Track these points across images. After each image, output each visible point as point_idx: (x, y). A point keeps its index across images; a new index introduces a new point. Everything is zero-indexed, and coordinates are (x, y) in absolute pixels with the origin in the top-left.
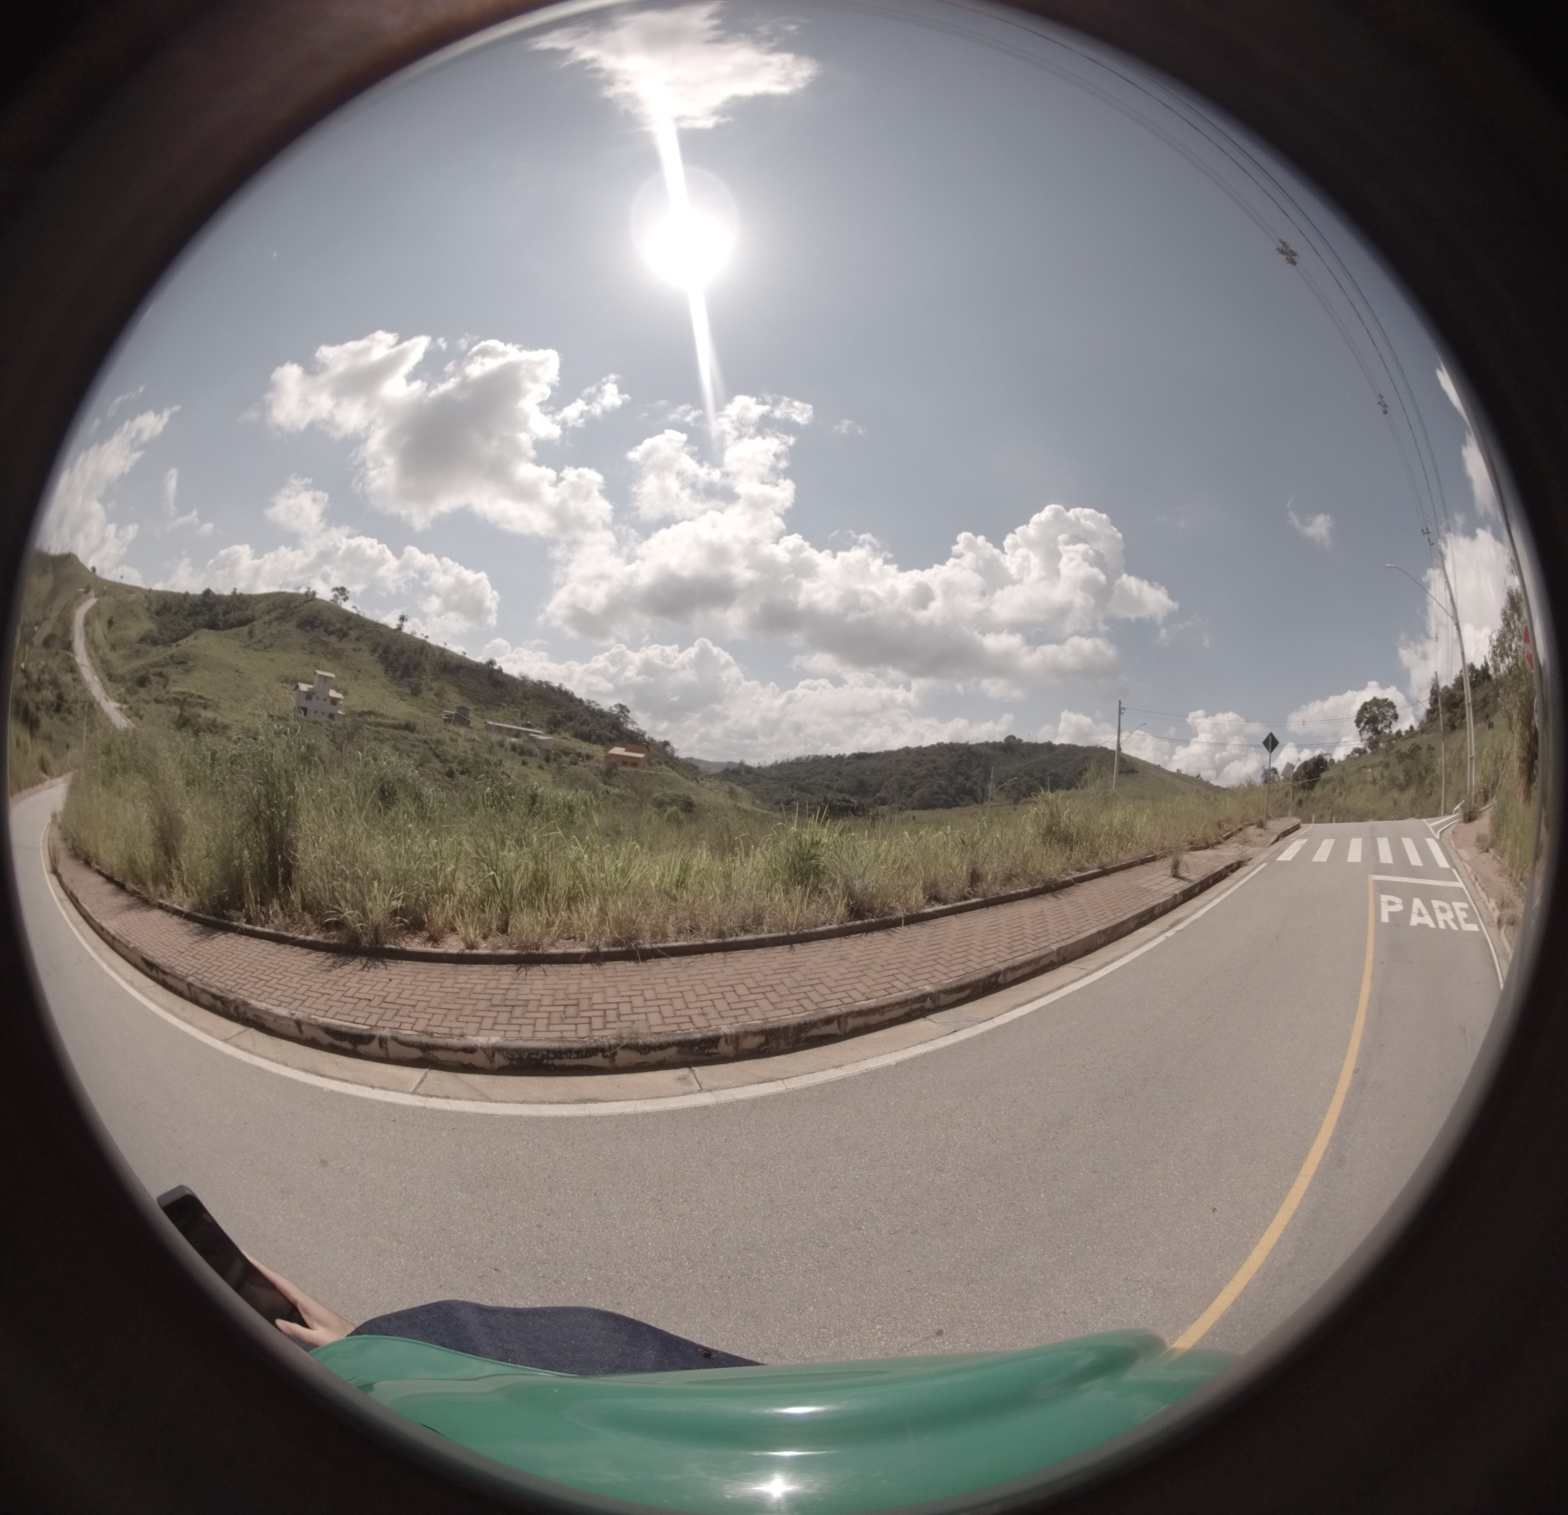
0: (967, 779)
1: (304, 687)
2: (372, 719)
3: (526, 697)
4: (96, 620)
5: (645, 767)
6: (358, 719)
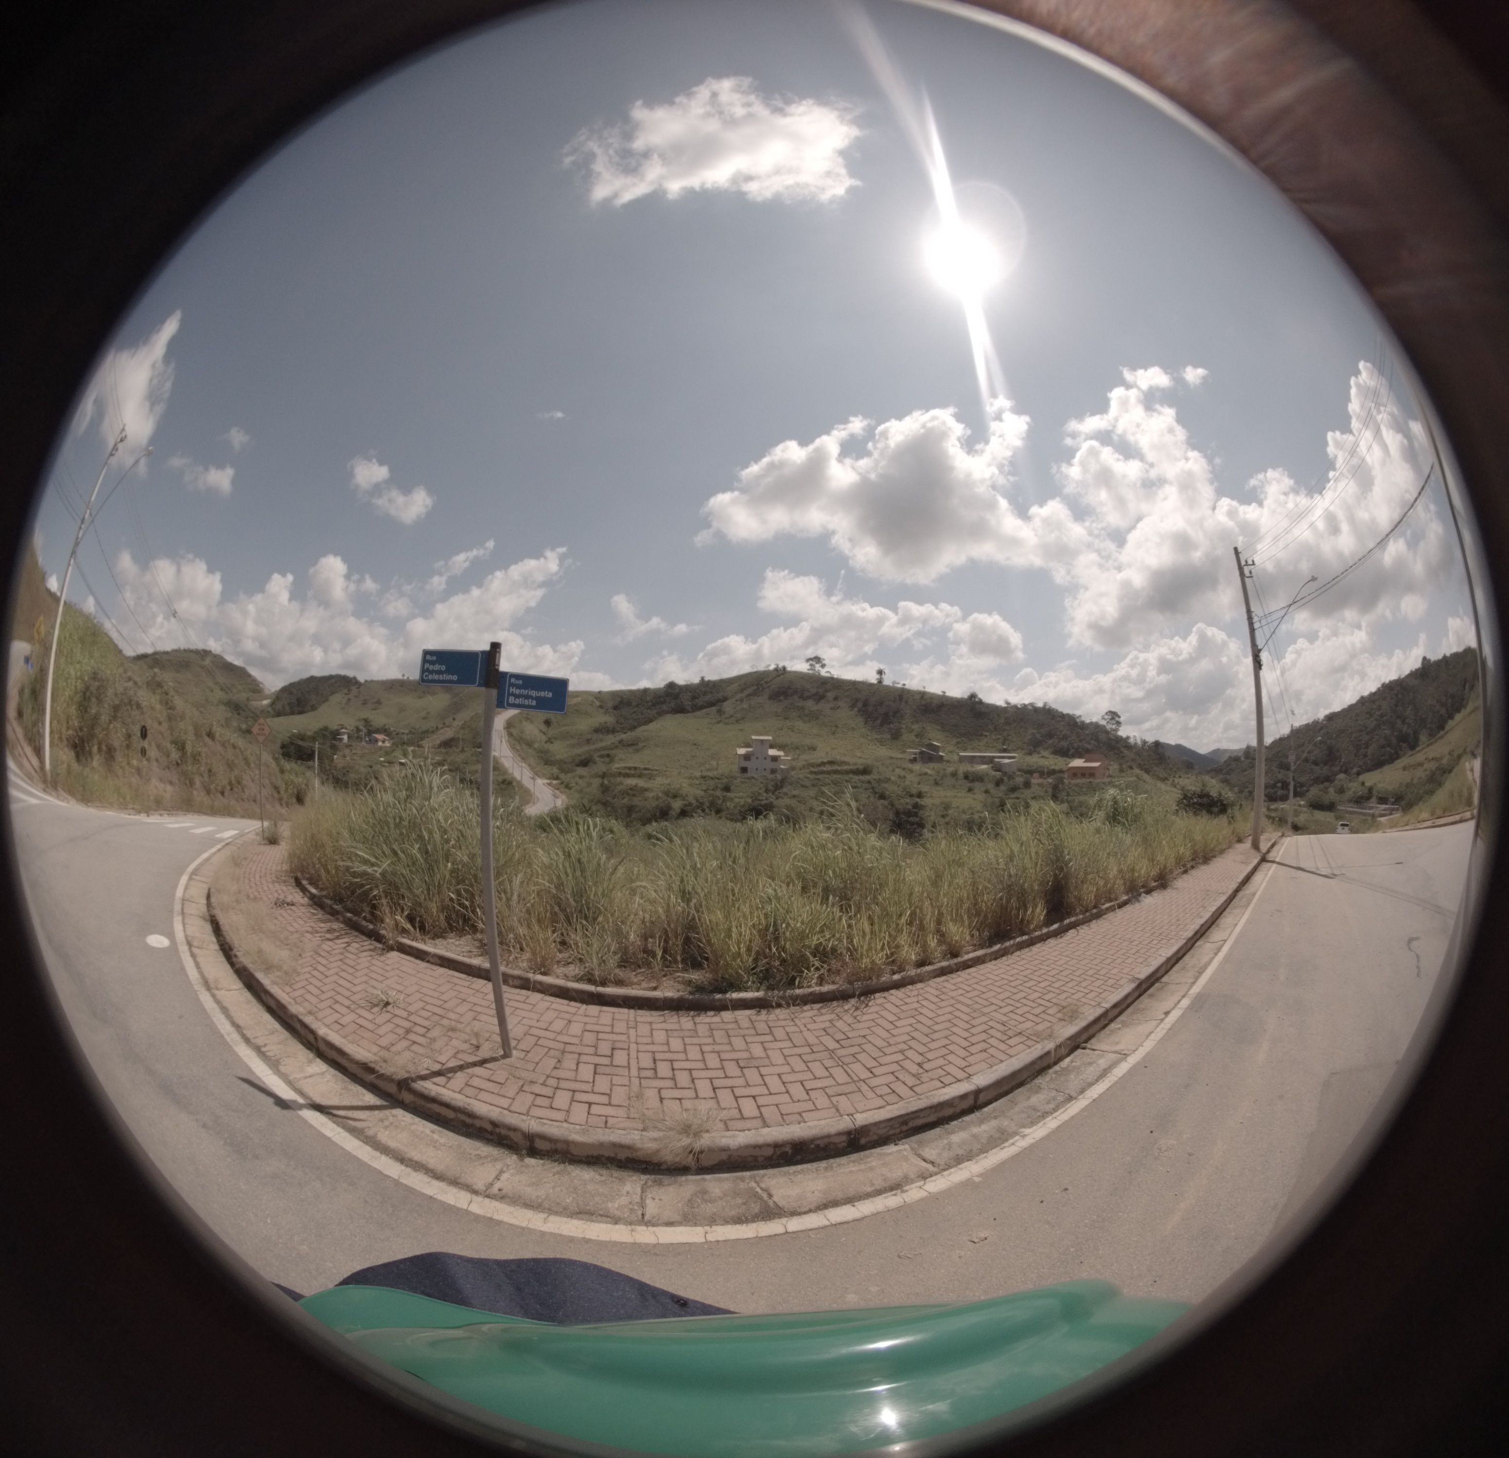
1: (742, 751)
2: (827, 767)
3: (1008, 724)
4: (524, 723)
5: (1104, 775)
6: (812, 769)
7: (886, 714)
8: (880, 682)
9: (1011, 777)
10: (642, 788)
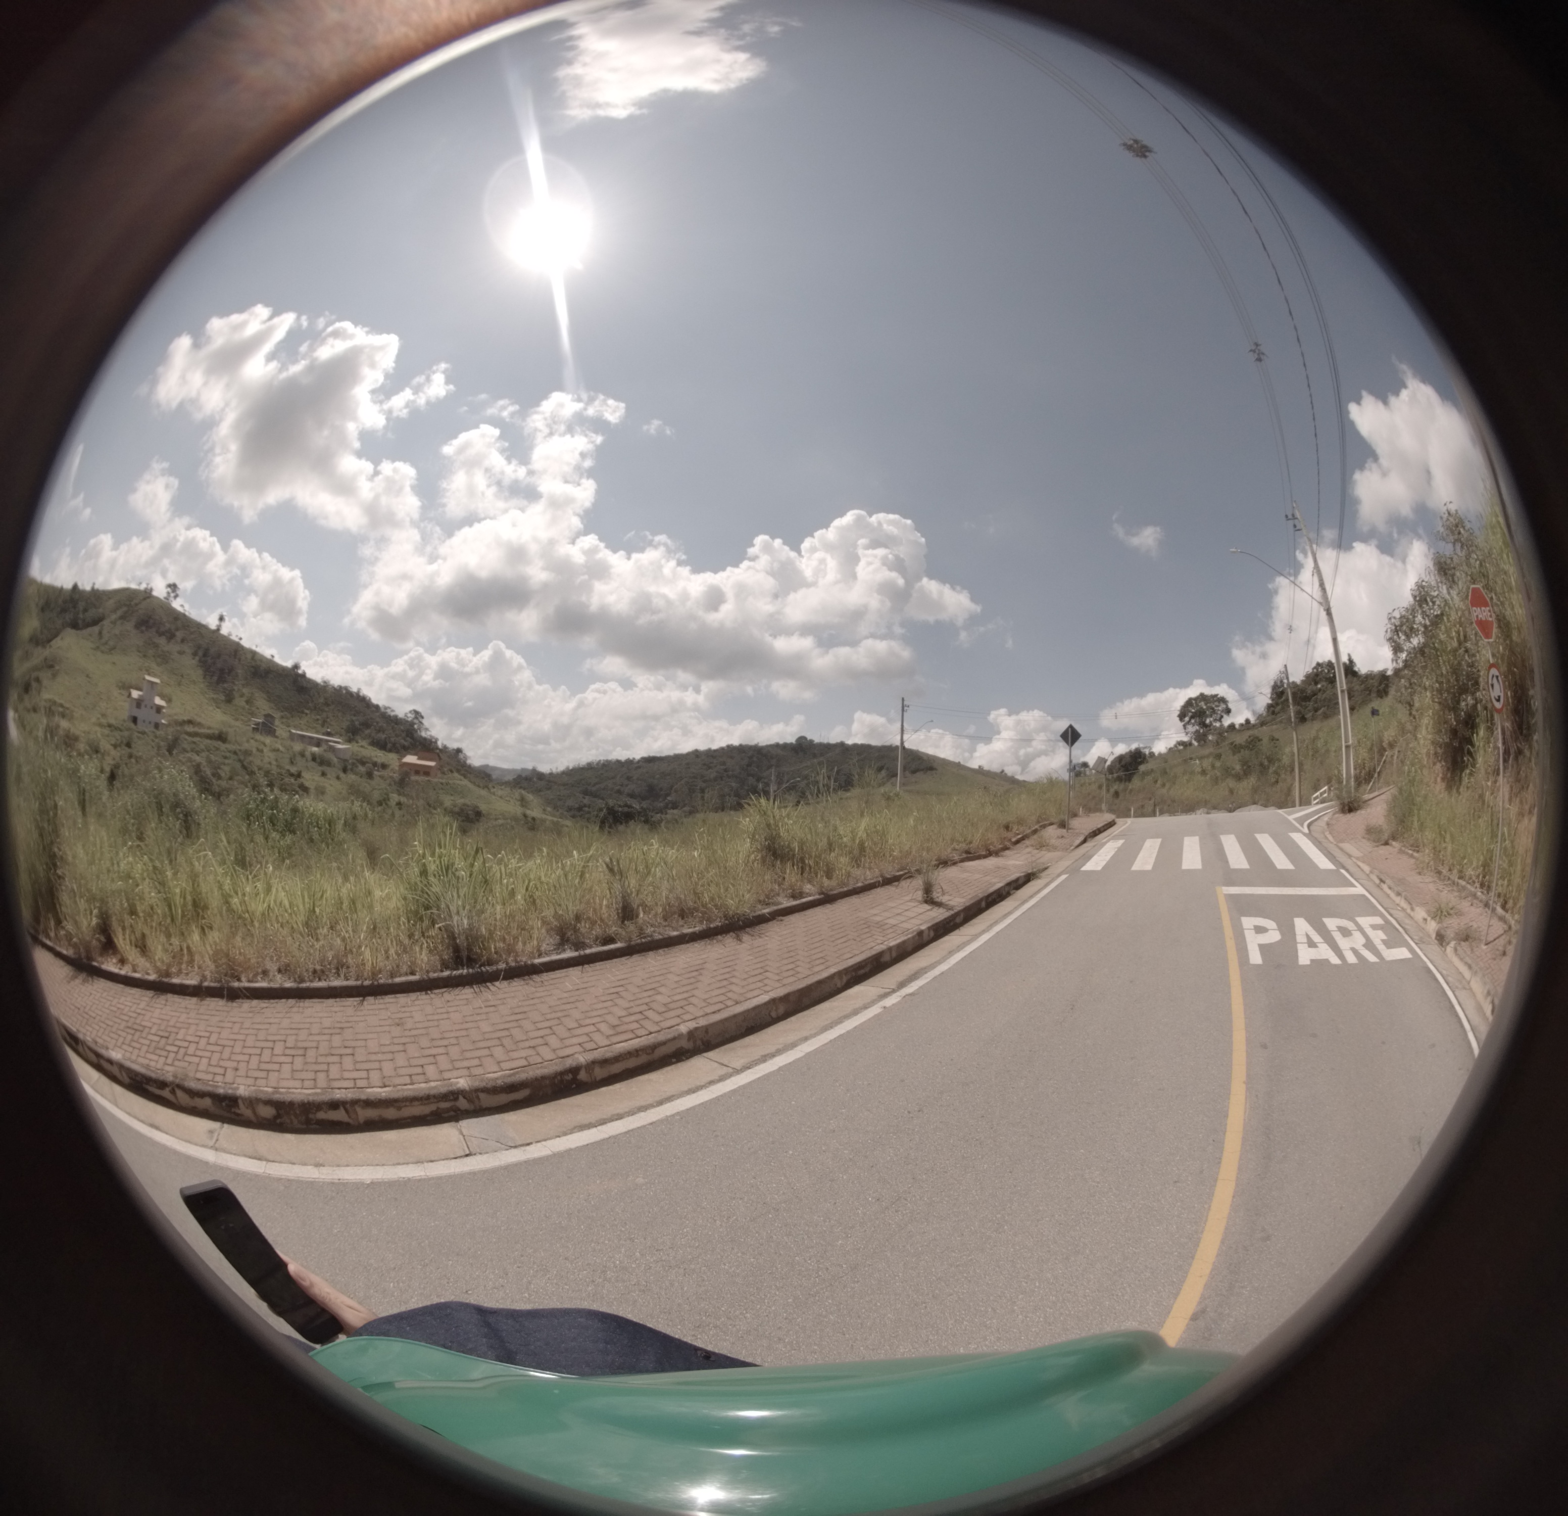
0: (758, 780)
1: (135, 694)
2: (190, 729)
3: (327, 704)
6: (180, 728)
7: (223, 670)
9: (354, 765)
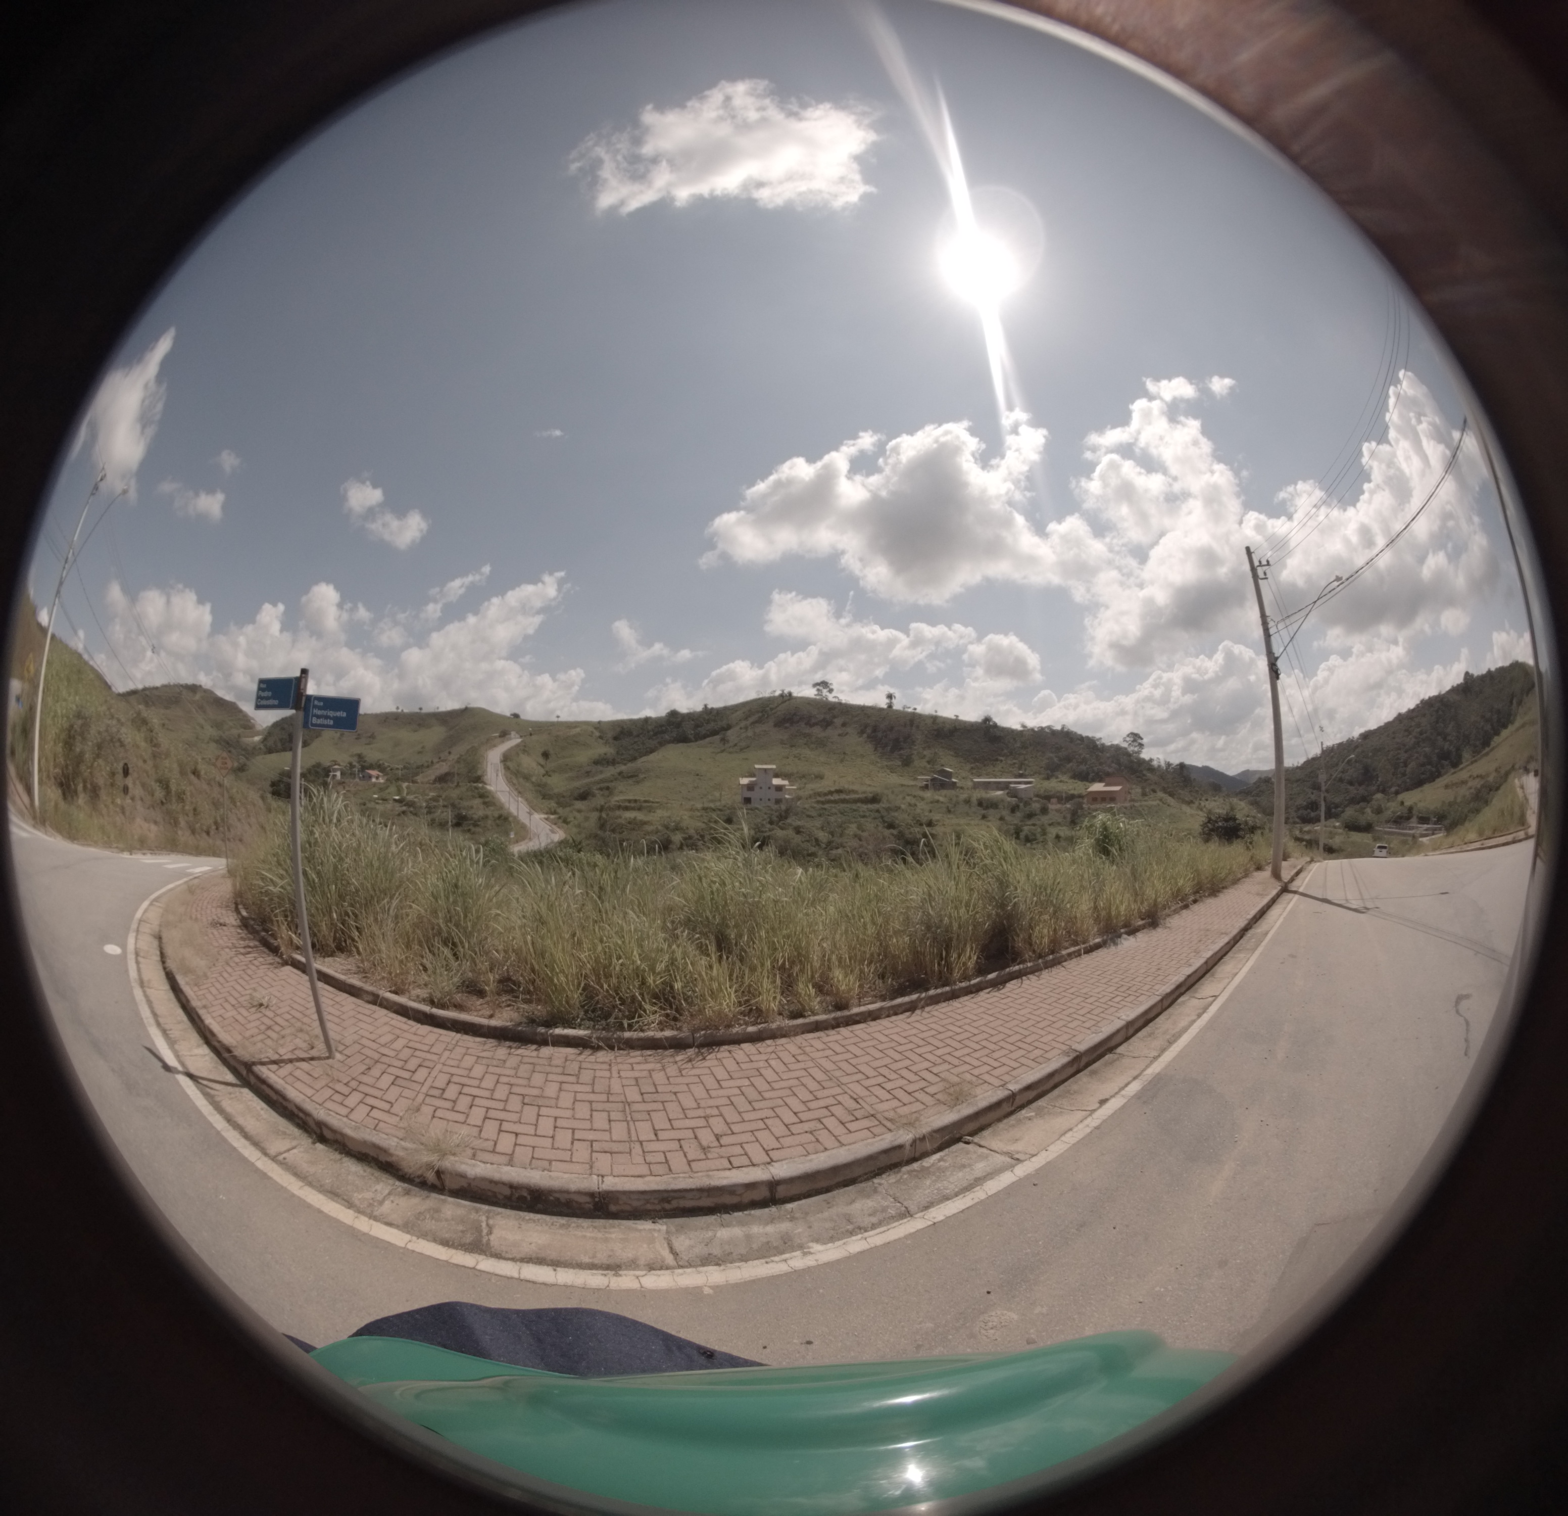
1: (745, 781)
2: (835, 797)
3: (1024, 747)
4: (522, 756)
5: (1126, 800)
6: (819, 799)
7: (897, 740)
8: (890, 706)
9: (1027, 804)
10: (641, 821)
